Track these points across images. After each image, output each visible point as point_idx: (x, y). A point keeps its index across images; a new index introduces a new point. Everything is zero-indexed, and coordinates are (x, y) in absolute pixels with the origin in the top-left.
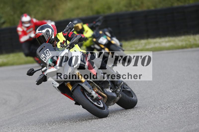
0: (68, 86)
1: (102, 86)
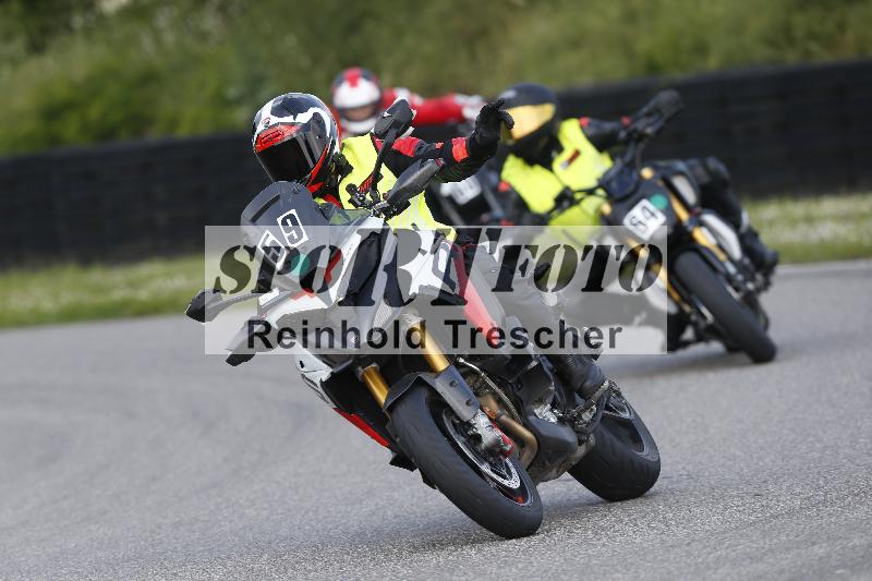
0: (370, 381)
1: (518, 394)
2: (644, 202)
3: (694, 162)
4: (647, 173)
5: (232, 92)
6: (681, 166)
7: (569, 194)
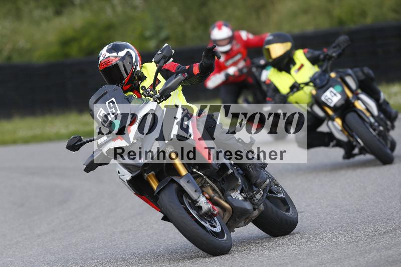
0: (150, 180)
1: (222, 186)
2: (331, 89)
3: (357, 69)
4: (333, 75)
5: (148, 33)
6: (350, 71)
7: (297, 85)
